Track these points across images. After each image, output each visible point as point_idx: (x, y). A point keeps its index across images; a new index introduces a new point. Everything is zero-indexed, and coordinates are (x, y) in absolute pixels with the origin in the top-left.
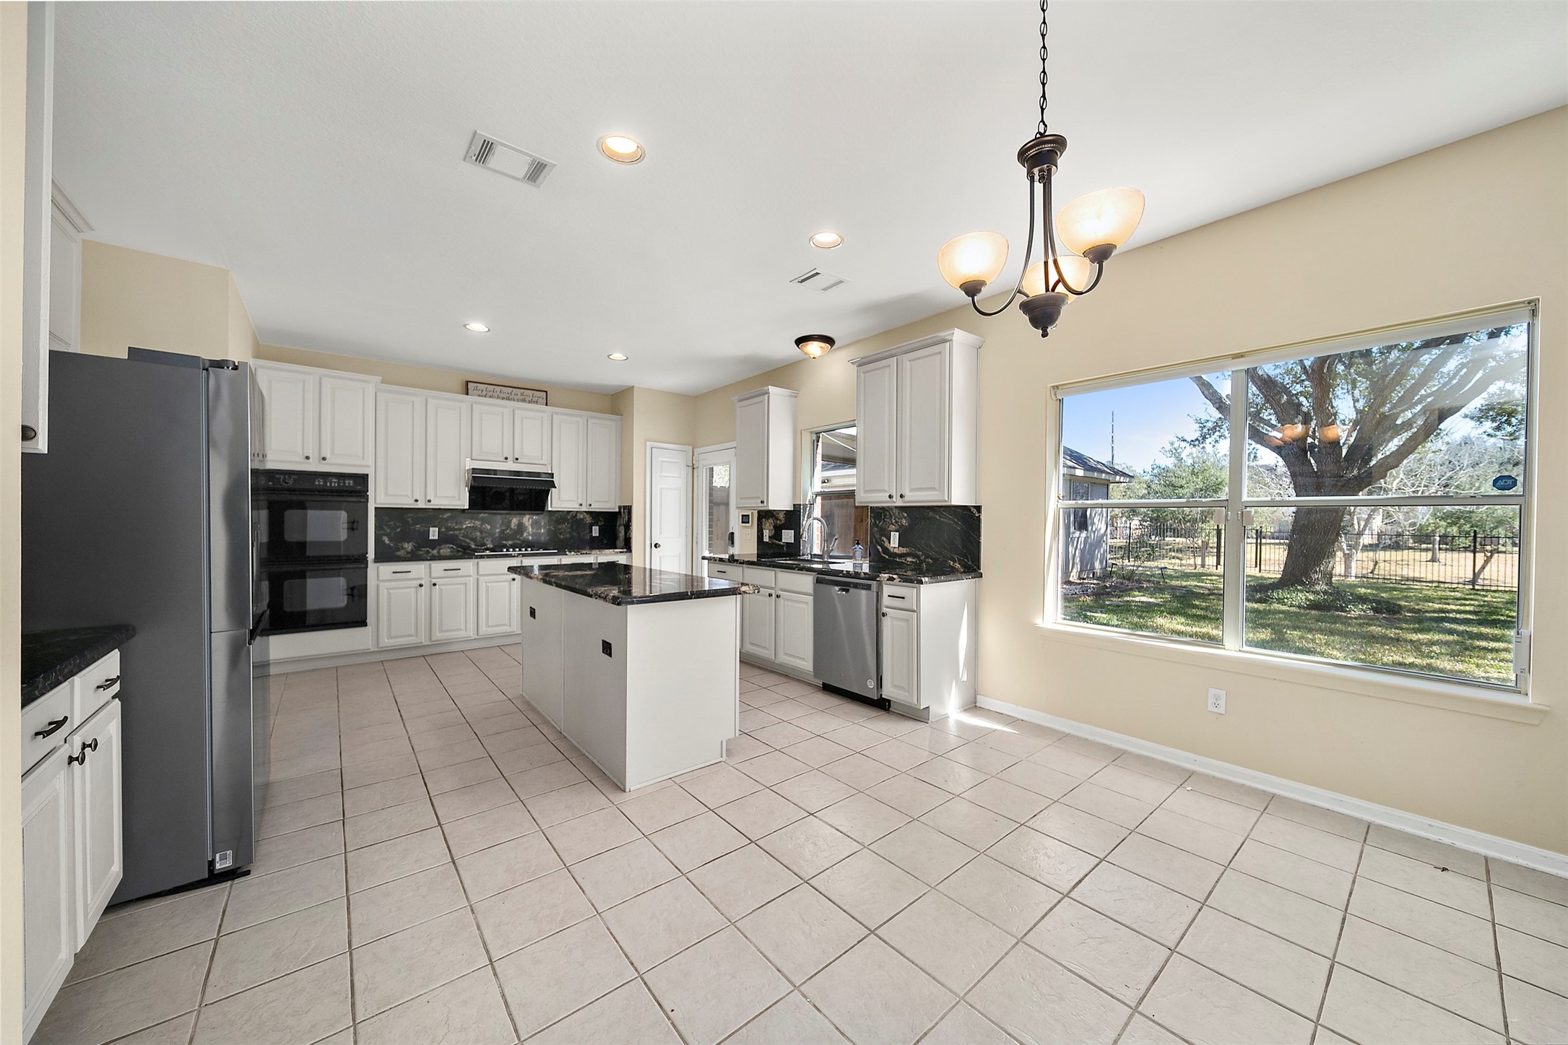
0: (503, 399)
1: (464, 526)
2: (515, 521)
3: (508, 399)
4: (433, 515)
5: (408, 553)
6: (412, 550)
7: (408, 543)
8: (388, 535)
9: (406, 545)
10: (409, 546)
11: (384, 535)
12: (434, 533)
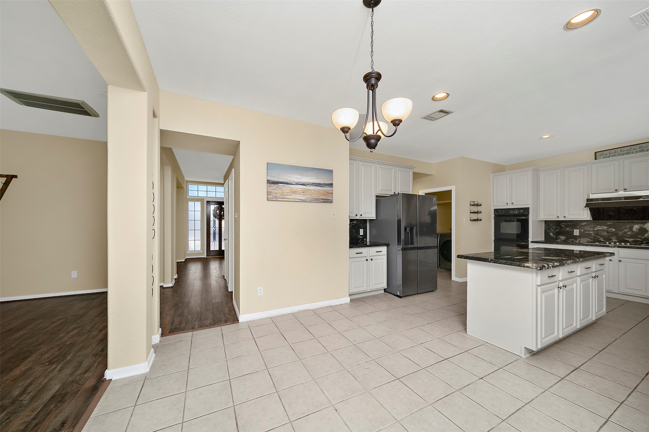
0: (623, 155)
1: (596, 229)
2: (636, 227)
3: (628, 153)
4: (574, 224)
5: (562, 241)
6: (564, 240)
7: (562, 236)
8: (552, 232)
9: (561, 237)
10: (563, 238)
11: (551, 232)
12: (576, 232)
